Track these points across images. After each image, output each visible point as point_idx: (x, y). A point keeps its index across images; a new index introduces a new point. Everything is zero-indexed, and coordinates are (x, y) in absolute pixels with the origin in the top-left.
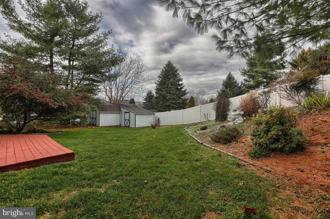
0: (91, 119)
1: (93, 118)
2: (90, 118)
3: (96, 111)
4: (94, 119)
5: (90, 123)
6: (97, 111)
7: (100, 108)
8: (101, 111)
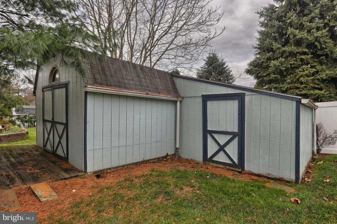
0: (49, 125)
1: (54, 123)
2: (44, 121)
3: (66, 86)
4: (60, 128)
5: (45, 146)
6: (71, 86)
7: (85, 66)
8: (95, 82)
